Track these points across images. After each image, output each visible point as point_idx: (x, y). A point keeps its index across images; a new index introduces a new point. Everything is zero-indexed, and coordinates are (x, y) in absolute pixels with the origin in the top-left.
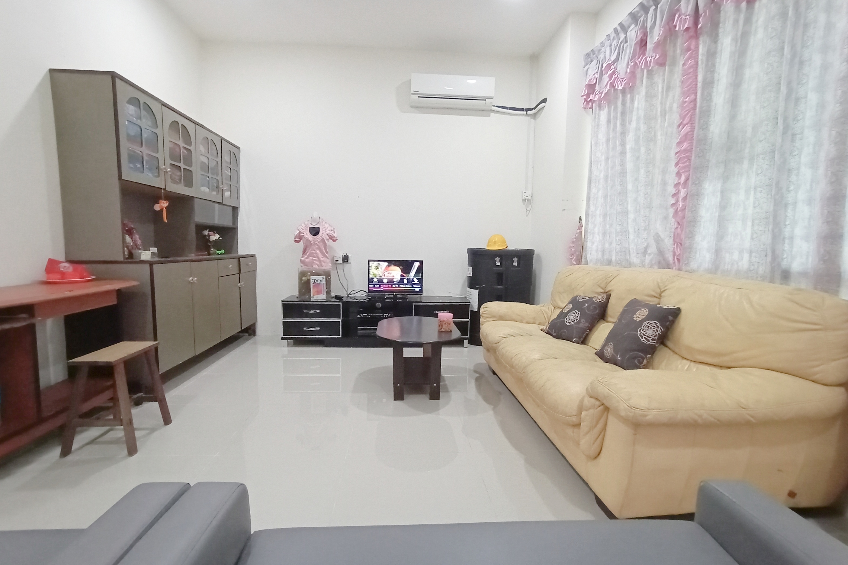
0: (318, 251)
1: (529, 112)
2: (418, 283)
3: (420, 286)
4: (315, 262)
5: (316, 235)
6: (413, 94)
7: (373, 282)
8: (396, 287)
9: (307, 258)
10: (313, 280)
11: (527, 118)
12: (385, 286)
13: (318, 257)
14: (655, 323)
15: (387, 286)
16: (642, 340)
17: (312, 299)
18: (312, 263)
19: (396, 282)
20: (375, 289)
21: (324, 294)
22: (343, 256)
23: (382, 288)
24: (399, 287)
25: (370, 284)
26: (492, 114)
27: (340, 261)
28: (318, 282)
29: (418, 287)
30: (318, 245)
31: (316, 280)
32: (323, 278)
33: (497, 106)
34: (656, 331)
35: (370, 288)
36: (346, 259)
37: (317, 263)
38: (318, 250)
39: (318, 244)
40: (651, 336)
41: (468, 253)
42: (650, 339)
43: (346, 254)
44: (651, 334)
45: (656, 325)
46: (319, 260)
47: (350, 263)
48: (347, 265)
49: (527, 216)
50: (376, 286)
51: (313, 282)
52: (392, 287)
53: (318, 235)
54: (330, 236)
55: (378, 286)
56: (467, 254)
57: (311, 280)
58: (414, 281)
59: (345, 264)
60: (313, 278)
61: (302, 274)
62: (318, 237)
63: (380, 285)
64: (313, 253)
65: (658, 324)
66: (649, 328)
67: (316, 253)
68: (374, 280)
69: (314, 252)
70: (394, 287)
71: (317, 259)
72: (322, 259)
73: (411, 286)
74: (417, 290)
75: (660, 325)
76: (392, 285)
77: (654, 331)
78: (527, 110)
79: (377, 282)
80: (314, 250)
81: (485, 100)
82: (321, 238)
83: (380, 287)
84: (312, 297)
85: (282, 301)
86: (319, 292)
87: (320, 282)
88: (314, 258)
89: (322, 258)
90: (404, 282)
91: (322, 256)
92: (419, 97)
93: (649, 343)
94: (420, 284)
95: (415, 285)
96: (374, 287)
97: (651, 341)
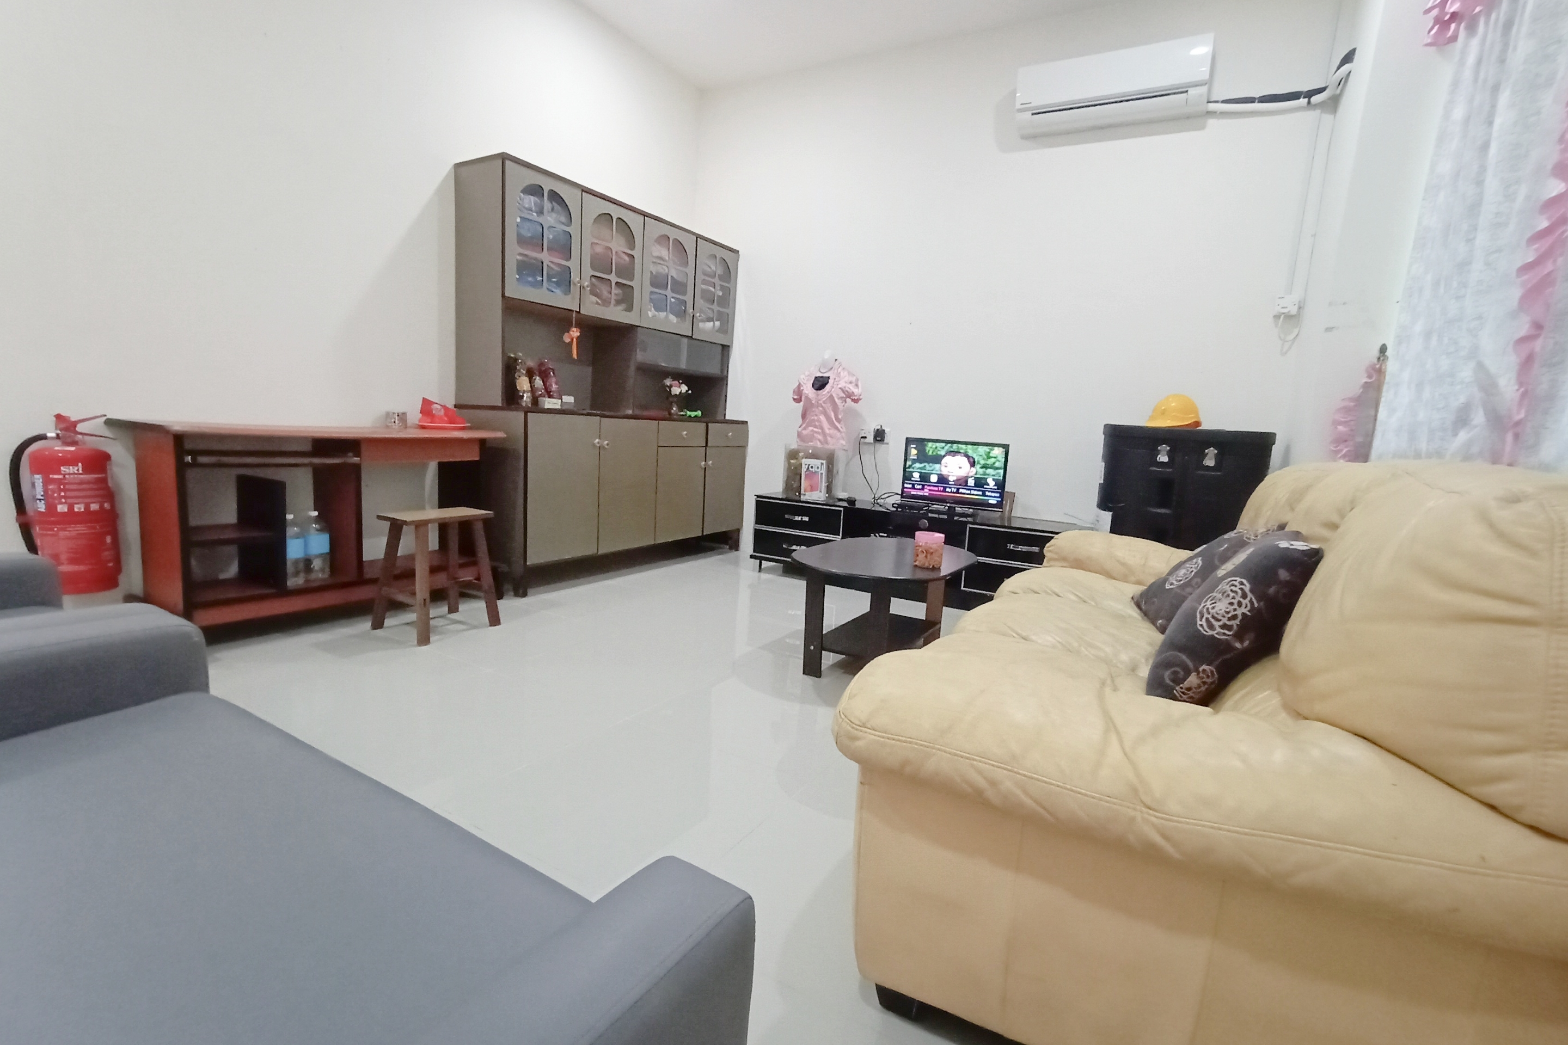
0: (822, 418)
1: (1314, 100)
2: (996, 487)
3: (998, 495)
4: (815, 435)
5: (820, 390)
6: (1020, 111)
7: (913, 479)
8: (951, 492)
9: (805, 429)
10: (806, 465)
12: (932, 488)
13: (822, 428)
15: (936, 489)
17: (803, 498)
18: (811, 438)
19: (953, 483)
20: (914, 492)
21: (821, 492)
22: (874, 429)
24: (958, 492)
25: (906, 482)
26: (1212, 122)
27: (870, 439)
28: (813, 470)
29: (995, 497)
30: (822, 407)
31: (810, 467)
32: (822, 464)
33: (1224, 102)
35: (905, 490)
36: (880, 436)
37: (820, 437)
38: (823, 415)
39: (823, 404)
41: (1104, 434)
43: (881, 427)
45: (1243, 590)
46: (824, 434)
47: (888, 444)
48: (881, 448)
49: (1284, 354)
50: (916, 486)
51: (805, 470)
53: (823, 390)
54: (846, 393)
55: (920, 487)
56: (1103, 436)
57: (803, 466)
58: (988, 485)
59: (878, 445)
60: (806, 463)
61: (792, 455)
62: (824, 393)
63: (923, 486)
64: (814, 420)
65: (1250, 589)
67: (819, 421)
68: (914, 476)
69: (816, 418)
70: (948, 492)
71: (820, 431)
72: (827, 431)
73: (980, 493)
74: (993, 501)
78: (1310, 94)
79: (919, 480)
80: (816, 415)
82: (829, 395)
83: (923, 489)
84: (803, 494)
85: (758, 496)
86: (813, 489)
87: (816, 470)
88: (815, 429)
89: (829, 429)
90: (969, 485)
91: (829, 427)
92: (1033, 114)
94: (1000, 491)
95: (989, 491)
96: (913, 488)
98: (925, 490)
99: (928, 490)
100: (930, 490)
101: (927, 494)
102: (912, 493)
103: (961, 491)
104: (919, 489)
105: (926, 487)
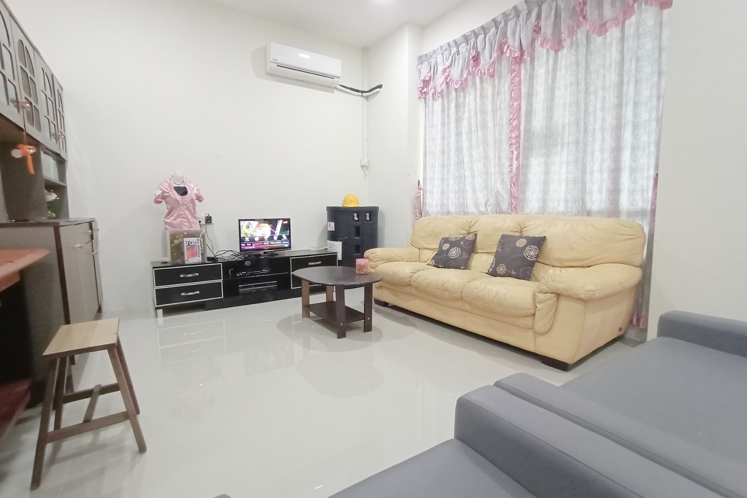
0: (187, 212)
1: (363, 94)
2: (287, 239)
3: (288, 242)
4: (184, 223)
5: (184, 195)
6: (272, 62)
7: (245, 241)
9: (174, 220)
10: (187, 242)
11: (361, 98)
12: (256, 244)
13: (187, 218)
14: (534, 247)
15: (259, 244)
16: (528, 258)
17: (186, 262)
18: (180, 225)
19: (267, 240)
20: (247, 248)
21: (199, 257)
22: (205, 217)
23: (254, 247)
24: (270, 244)
25: (242, 243)
26: (336, 91)
28: (192, 244)
29: (287, 243)
30: (186, 205)
31: (190, 242)
32: (198, 240)
33: (340, 85)
34: (535, 252)
35: (242, 247)
36: (209, 220)
37: (187, 224)
38: (187, 210)
39: (187, 204)
40: (533, 256)
41: (327, 210)
42: (533, 257)
43: (209, 215)
44: (533, 254)
45: (535, 248)
46: (189, 221)
47: (213, 224)
48: (210, 226)
49: (365, 179)
50: (248, 245)
51: (187, 245)
52: (263, 244)
53: (186, 195)
55: (250, 244)
56: (327, 212)
57: (185, 243)
58: (283, 238)
59: (207, 225)
60: (186, 241)
61: (173, 237)
63: (252, 244)
64: (181, 214)
65: (536, 247)
66: (531, 250)
67: (185, 214)
68: (246, 239)
69: (183, 212)
70: (265, 245)
71: (186, 220)
72: (191, 220)
73: (280, 243)
74: (286, 246)
75: (537, 248)
76: (263, 243)
77: (534, 252)
78: (362, 92)
79: (249, 241)
80: (183, 211)
81: (334, 78)
83: (252, 245)
84: (186, 260)
85: (153, 268)
86: (194, 255)
87: (194, 244)
88: (183, 220)
89: (192, 219)
90: (274, 239)
91: (191, 217)
92: (278, 66)
93: (533, 260)
94: (289, 240)
95: (284, 241)
96: (246, 245)
97: (534, 259)
98: (253, 246)
99: (254, 246)
100: (255, 245)
101: (254, 248)
102: (246, 248)
103: (271, 243)
104: (250, 246)
105: (253, 244)
